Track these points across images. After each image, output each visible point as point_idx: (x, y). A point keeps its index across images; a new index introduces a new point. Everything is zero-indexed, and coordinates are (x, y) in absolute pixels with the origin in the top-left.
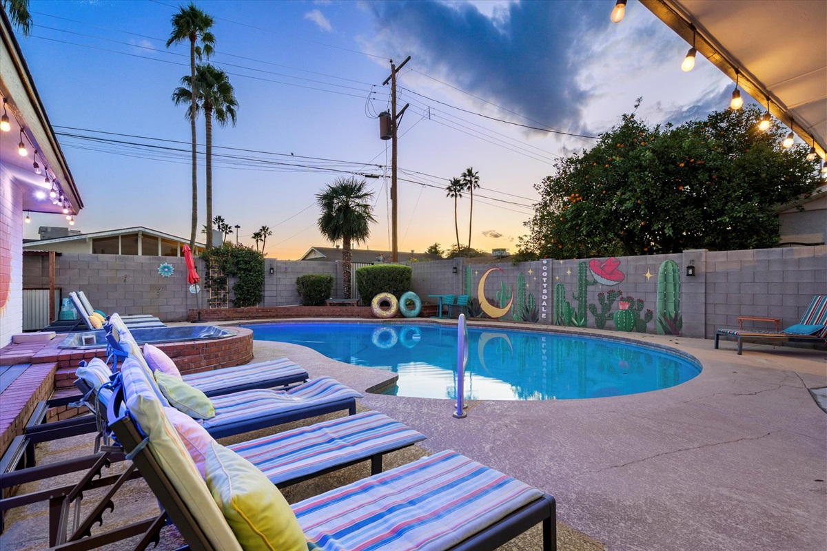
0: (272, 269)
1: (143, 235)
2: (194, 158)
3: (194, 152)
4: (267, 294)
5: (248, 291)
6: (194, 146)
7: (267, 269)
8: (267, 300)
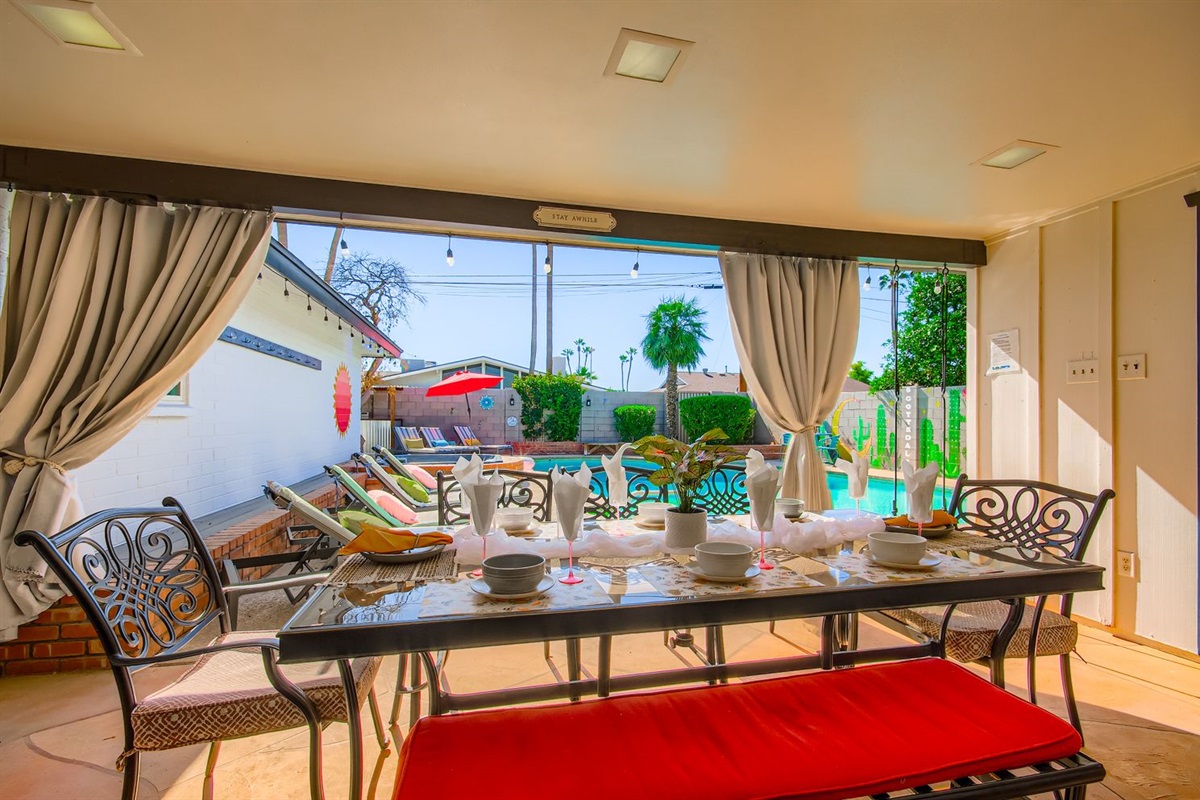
0: (589, 401)
1: (486, 365)
2: (534, 290)
3: (534, 285)
4: (584, 427)
5: (563, 425)
6: (534, 279)
7: (584, 398)
8: (584, 434)
